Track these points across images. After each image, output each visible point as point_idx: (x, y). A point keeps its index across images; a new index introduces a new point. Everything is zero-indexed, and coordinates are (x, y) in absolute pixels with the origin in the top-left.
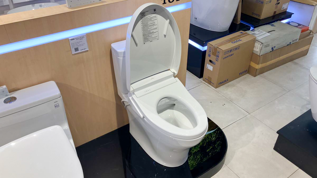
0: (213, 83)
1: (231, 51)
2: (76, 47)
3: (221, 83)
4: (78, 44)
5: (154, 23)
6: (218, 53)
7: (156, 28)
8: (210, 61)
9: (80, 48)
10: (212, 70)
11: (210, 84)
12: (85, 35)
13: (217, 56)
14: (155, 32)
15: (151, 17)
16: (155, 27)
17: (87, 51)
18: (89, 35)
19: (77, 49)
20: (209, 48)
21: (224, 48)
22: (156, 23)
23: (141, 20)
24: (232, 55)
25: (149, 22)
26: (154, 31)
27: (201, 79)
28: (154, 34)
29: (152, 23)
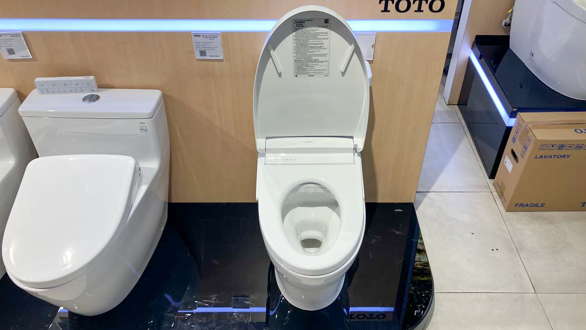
0: (505, 199)
1: (561, 147)
2: (203, 49)
3: (522, 205)
4: (207, 46)
5: (322, 44)
6: (527, 141)
7: (325, 55)
8: (513, 153)
9: (208, 53)
10: (510, 171)
11: (501, 198)
12: (219, 34)
13: (525, 146)
14: (322, 62)
15: (316, 31)
16: (322, 52)
17: (221, 60)
18: (226, 36)
19: (203, 53)
20: (518, 124)
21: (542, 135)
22: (326, 45)
23: (294, 33)
24: (564, 156)
25: (310, 40)
26: (321, 59)
27: (490, 182)
28: (320, 64)
29: (316, 42)
